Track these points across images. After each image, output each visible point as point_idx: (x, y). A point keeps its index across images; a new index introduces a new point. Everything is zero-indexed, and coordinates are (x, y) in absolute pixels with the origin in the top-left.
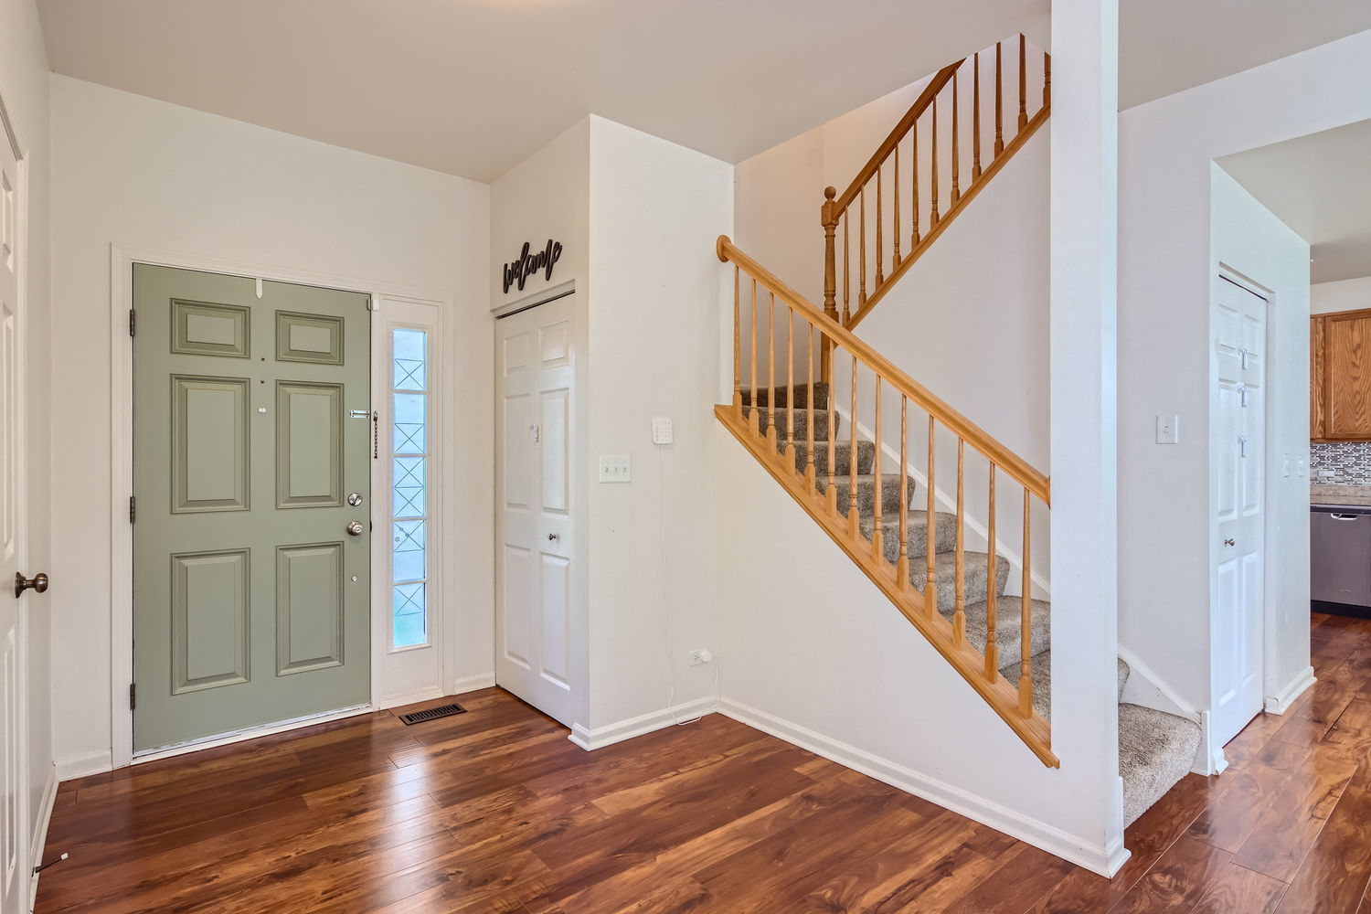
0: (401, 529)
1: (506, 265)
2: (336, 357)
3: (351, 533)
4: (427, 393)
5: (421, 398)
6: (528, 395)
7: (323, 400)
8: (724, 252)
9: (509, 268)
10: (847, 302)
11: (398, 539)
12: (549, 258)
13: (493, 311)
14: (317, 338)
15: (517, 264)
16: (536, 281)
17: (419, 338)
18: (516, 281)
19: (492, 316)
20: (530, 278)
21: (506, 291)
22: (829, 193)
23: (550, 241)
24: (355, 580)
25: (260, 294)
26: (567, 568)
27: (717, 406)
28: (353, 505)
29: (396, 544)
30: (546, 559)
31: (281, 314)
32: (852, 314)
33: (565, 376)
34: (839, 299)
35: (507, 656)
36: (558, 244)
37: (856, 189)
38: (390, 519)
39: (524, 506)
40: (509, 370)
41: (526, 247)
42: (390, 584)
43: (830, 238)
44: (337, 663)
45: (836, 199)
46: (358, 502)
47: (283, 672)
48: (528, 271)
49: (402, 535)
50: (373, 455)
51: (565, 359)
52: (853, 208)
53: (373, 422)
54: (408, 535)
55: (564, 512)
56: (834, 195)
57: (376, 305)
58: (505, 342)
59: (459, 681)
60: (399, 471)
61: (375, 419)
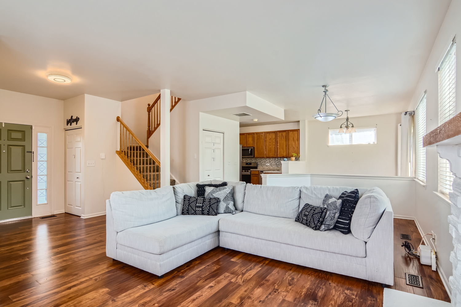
0: (40, 177)
1: (67, 120)
2: (23, 139)
3: (27, 178)
4: (47, 147)
5: (46, 148)
6: (72, 148)
7: (20, 149)
8: (118, 119)
9: (68, 120)
10: (152, 128)
11: (39, 180)
12: (77, 120)
13: (64, 129)
14: (19, 135)
15: (70, 120)
16: (74, 124)
17: (45, 135)
18: (70, 123)
19: (64, 130)
20: (73, 123)
21: (67, 125)
22: (149, 105)
23: (77, 117)
24: (28, 188)
25: (3, 126)
26: (81, 184)
27: (116, 151)
28: (27, 172)
29: (38, 181)
30: (76, 182)
31: (9, 130)
32: (153, 130)
33: (80, 145)
34: (151, 127)
35: (68, 205)
36: (78, 118)
37: (153, 105)
38: (37, 175)
39: (71, 172)
40: (68, 142)
41: (72, 117)
42: (37, 190)
43: (149, 114)
44: (23, 207)
45: (150, 106)
46: (29, 171)
47: (9, 208)
48: (72, 122)
49: (40, 179)
50: (32, 161)
51: (80, 141)
52: (153, 109)
53: (33, 154)
54: (42, 179)
55: (80, 172)
56: (150, 105)
57: (33, 128)
58: (67, 136)
59: (55, 211)
60: (39, 165)
61: (33, 153)
